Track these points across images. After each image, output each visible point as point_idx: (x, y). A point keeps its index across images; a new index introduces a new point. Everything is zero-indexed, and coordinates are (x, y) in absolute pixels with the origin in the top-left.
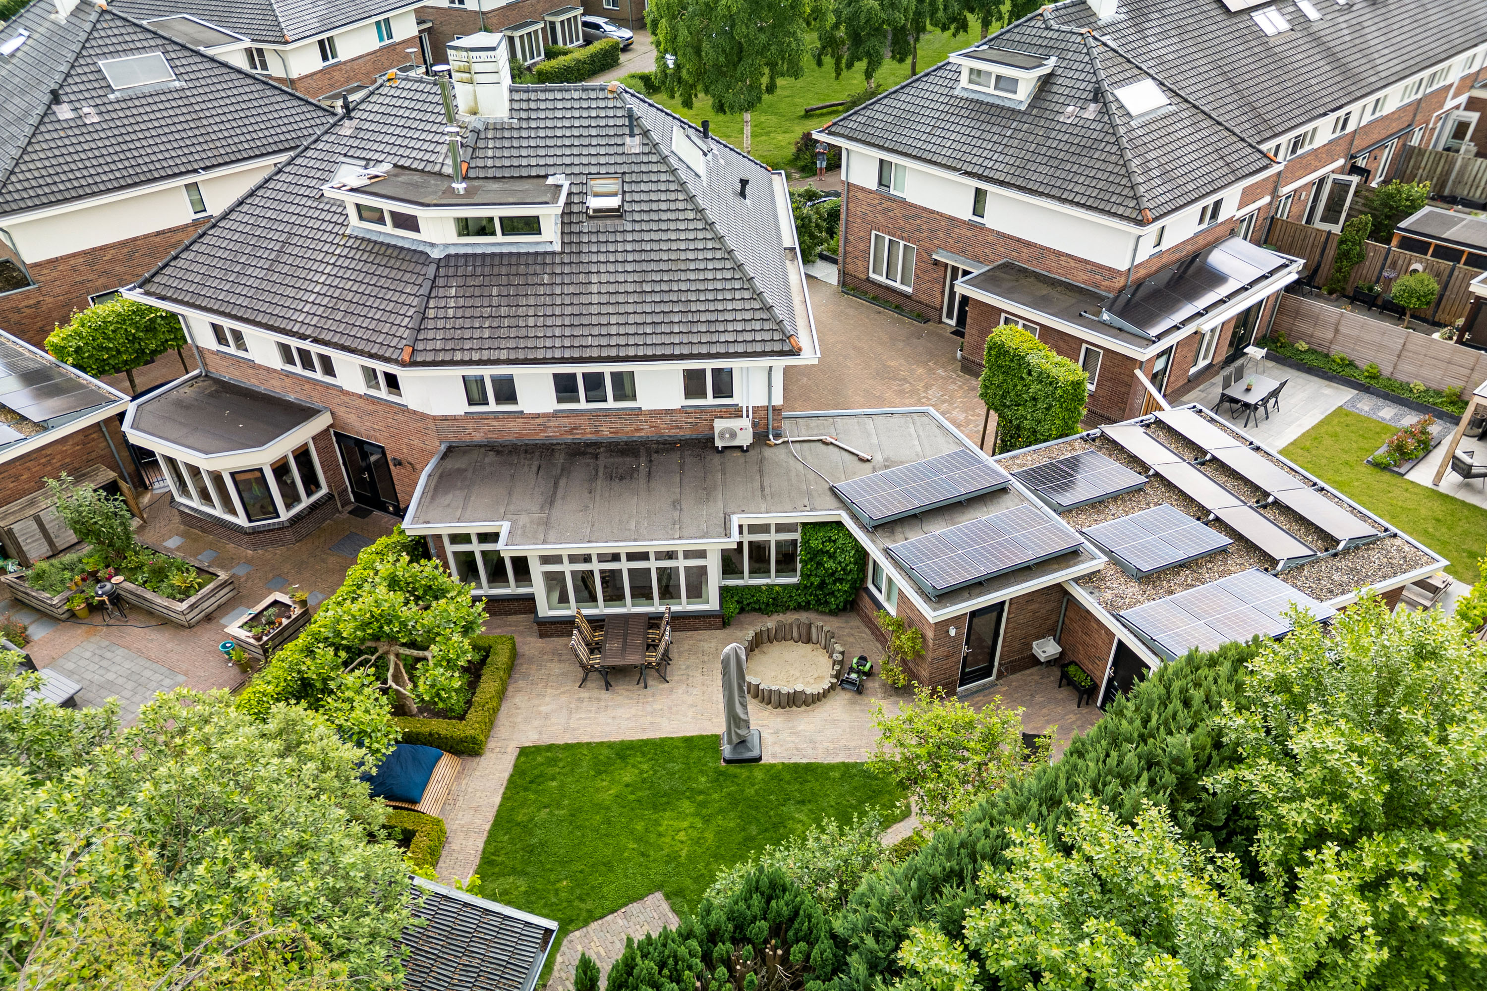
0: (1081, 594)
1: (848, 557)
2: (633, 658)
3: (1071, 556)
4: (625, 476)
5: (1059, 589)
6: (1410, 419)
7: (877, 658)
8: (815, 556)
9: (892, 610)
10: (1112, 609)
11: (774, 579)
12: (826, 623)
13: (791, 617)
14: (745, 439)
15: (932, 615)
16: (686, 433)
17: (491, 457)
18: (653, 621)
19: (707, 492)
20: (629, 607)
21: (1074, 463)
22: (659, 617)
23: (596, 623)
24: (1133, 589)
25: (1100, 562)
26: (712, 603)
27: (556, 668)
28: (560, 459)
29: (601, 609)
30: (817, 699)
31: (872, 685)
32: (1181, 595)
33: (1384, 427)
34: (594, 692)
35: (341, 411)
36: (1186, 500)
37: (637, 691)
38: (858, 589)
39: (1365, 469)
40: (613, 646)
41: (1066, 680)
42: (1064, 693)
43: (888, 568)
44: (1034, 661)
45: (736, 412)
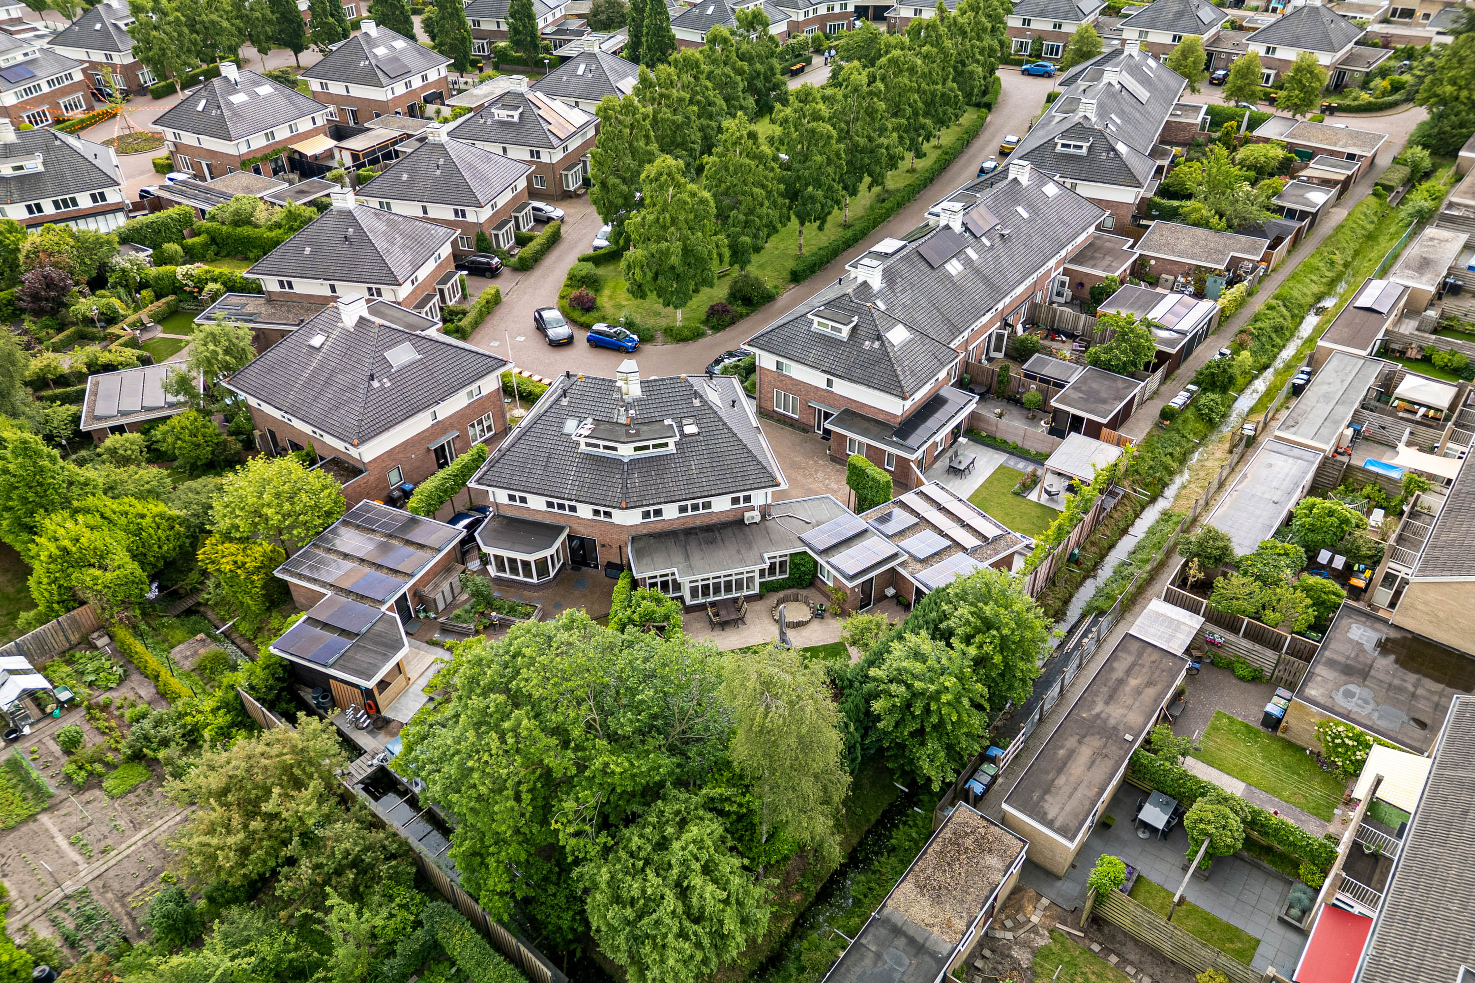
0: (900, 570)
1: (810, 565)
2: (734, 617)
3: (895, 556)
4: (712, 542)
5: (893, 569)
6: (1030, 468)
7: (827, 604)
8: (795, 566)
9: (830, 584)
10: (912, 574)
11: (778, 577)
12: (804, 592)
13: (788, 592)
14: (758, 519)
15: (850, 585)
16: (731, 518)
17: (652, 540)
18: (735, 600)
19: (749, 546)
20: (723, 596)
21: (890, 515)
22: (737, 599)
23: (713, 604)
24: (919, 566)
25: (906, 557)
26: (757, 590)
27: (698, 625)
28: (682, 537)
29: (712, 598)
30: (807, 623)
31: (826, 615)
32: (936, 566)
33: (1019, 473)
34: (717, 633)
35: (575, 526)
36: (935, 528)
37: (736, 630)
38: (815, 576)
39: (1010, 496)
40: (723, 613)
41: (899, 603)
42: (899, 608)
43: (827, 567)
44: (886, 597)
45: (752, 509)
